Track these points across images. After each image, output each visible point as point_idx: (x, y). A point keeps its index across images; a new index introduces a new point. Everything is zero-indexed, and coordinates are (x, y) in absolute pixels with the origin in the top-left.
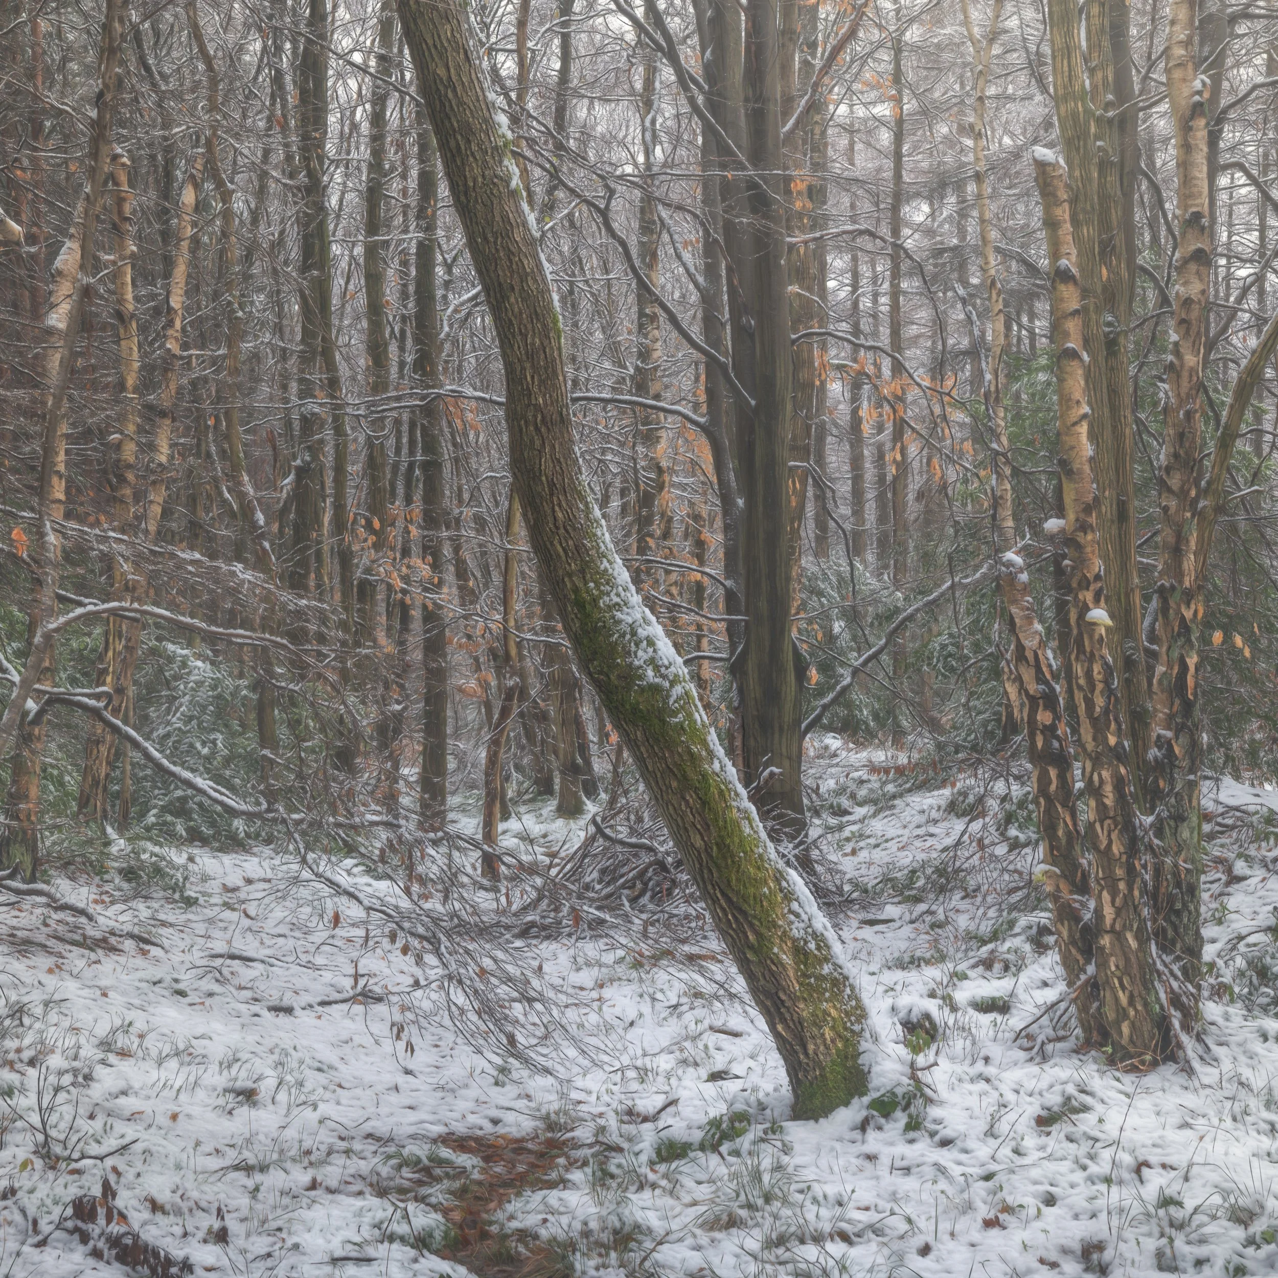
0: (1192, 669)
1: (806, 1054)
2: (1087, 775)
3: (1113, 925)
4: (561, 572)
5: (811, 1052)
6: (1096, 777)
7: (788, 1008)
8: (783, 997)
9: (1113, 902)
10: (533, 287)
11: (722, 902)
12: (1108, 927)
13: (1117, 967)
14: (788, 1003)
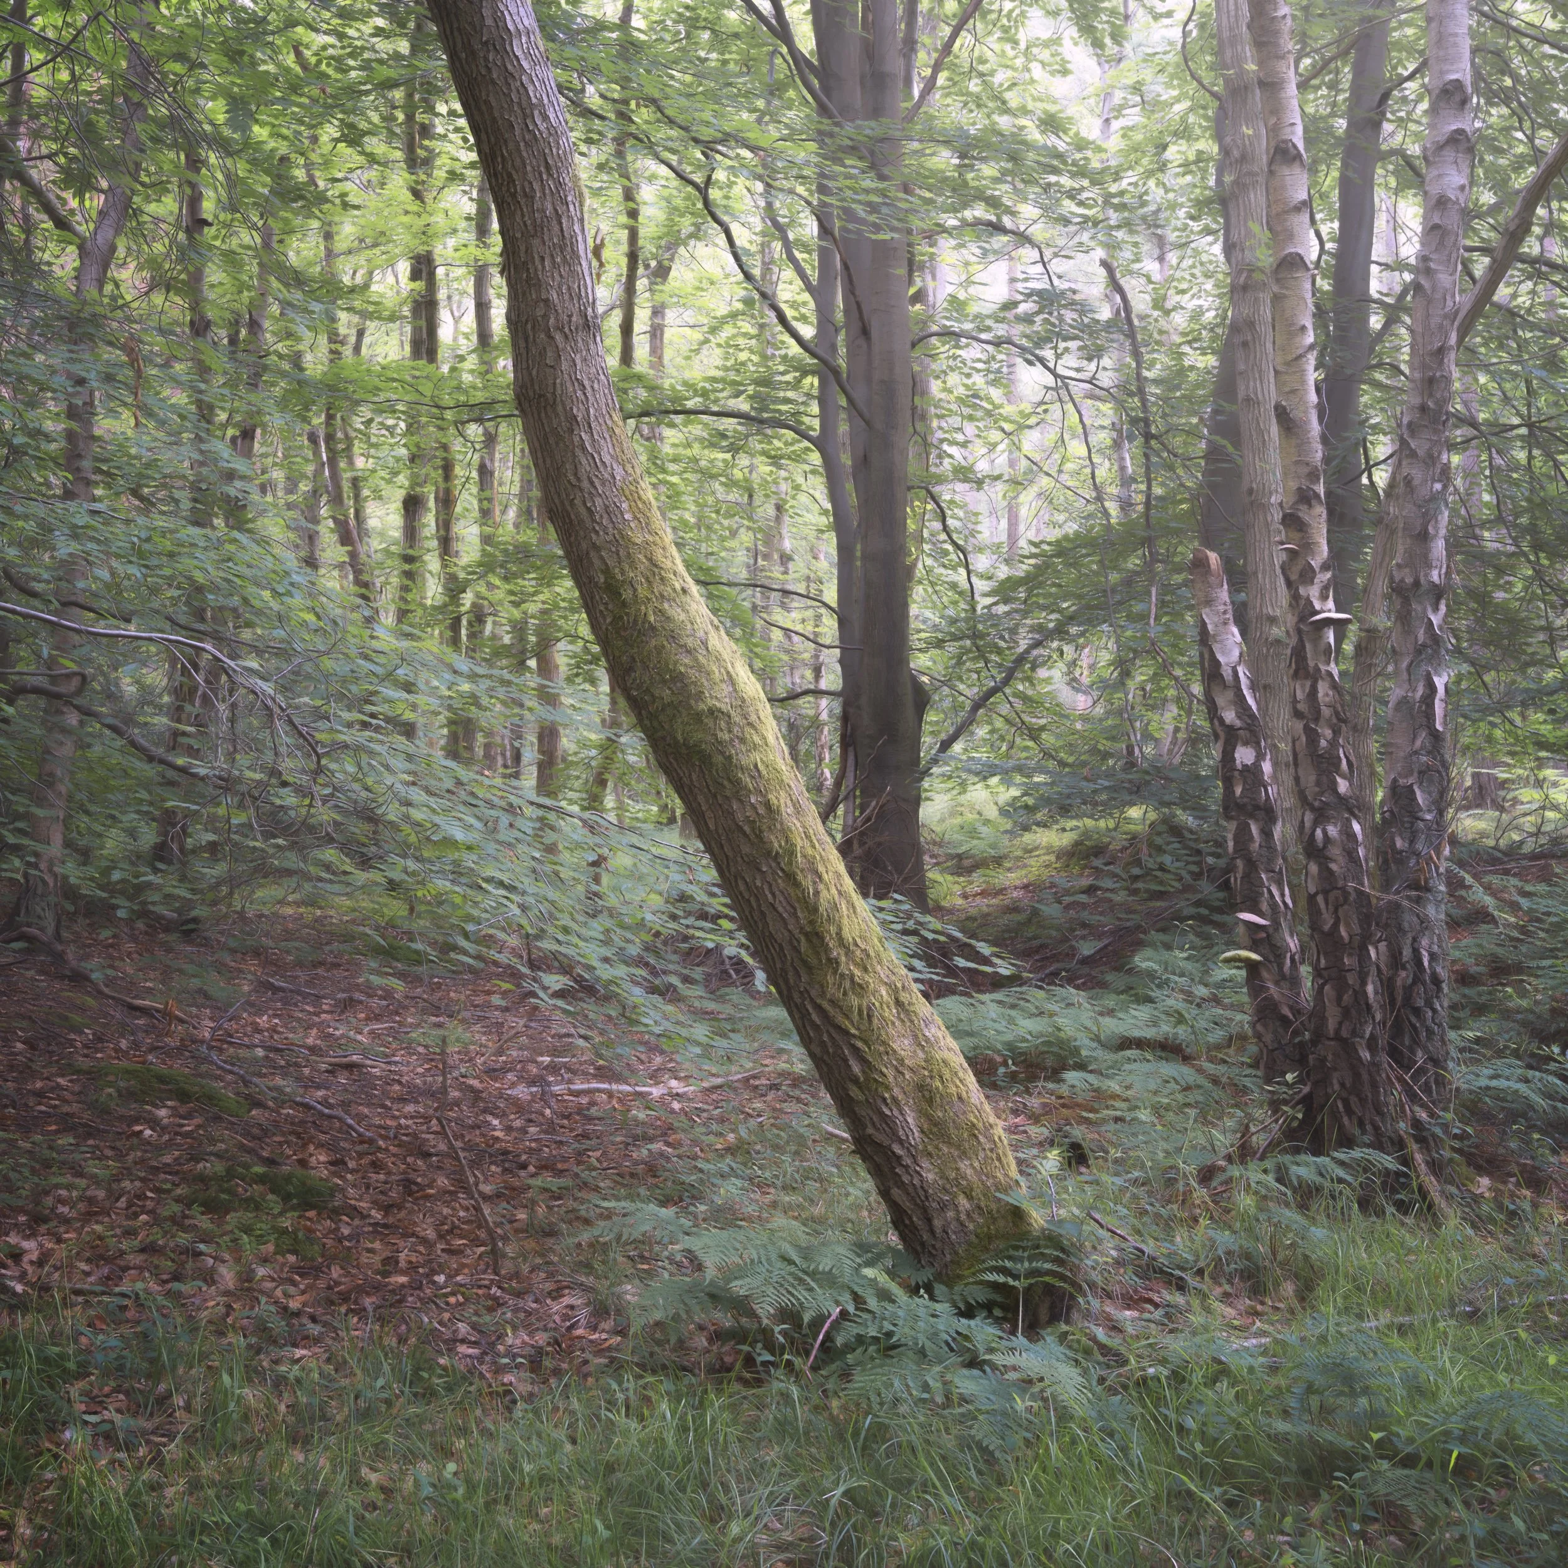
0: (1441, 691)
1: (932, 1232)
2: (1307, 830)
3: (1337, 1031)
4: (584, 546)
5: (938, 1231)
6: (1319, 832)
7: (906, 1167)
8: (898, 1150)
9: (1339, 999)
10: (543, 126)
11: (815, 1017)
12: (1332, 1033)
13: (1342, 1085)
14: (908, 1161)
